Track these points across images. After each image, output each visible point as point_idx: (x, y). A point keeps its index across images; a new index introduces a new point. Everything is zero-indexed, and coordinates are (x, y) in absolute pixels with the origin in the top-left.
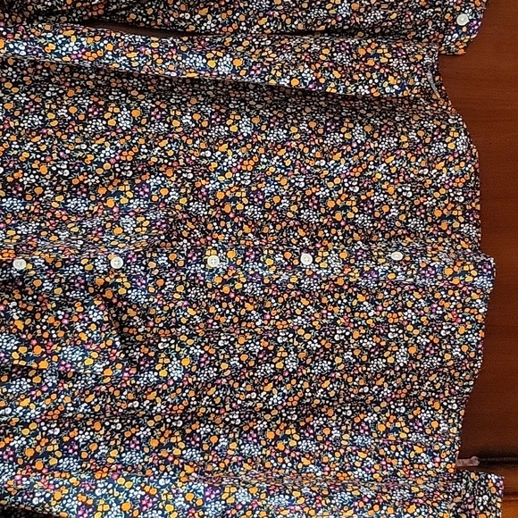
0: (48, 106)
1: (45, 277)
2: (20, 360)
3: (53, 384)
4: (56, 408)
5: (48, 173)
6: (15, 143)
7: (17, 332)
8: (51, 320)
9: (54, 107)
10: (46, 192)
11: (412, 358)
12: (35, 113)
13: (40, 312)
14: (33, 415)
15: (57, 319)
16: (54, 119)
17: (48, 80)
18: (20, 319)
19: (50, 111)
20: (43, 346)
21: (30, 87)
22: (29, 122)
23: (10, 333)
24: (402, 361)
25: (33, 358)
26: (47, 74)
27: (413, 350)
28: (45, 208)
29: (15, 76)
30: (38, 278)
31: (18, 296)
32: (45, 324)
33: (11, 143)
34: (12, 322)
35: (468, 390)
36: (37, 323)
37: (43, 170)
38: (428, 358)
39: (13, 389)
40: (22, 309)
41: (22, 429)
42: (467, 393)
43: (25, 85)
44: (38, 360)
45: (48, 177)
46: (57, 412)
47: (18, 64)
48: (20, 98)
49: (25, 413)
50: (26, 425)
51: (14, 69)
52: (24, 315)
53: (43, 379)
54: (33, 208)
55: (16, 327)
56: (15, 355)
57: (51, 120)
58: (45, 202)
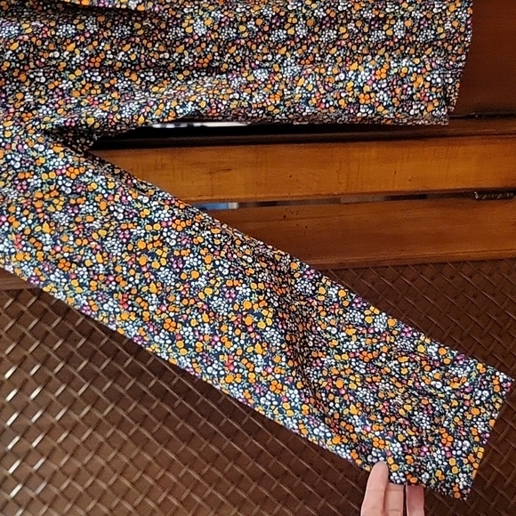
11: (408, 31)
24: (400, 34)
27: (409, 23)
35: (461, 64)
38: (422, 30)
42: (460, 68)
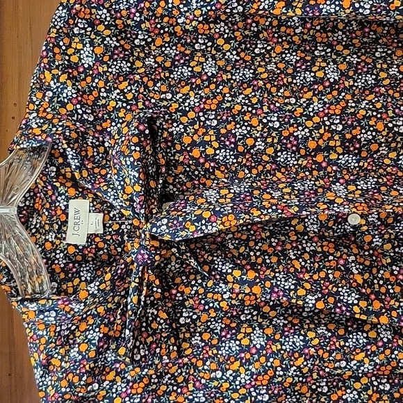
0: (379, 66)
1: (376, 232)
2: (361, 314)
3: (389, 339)
4: (389, 363)
5: (384, 130)
6: (351, 101)
7: (357, 287)
8: (387, 275)
9: (385, 66)
10: (381, 149)
12: (367, 72)
13: (376, 267)
14: (366, 370)
15: (392, 274)
16: (386, 78)
17: (376, 41)
18: (359, 273)
19: (382, 70)
20: (382, 301)
21: (360, 49)
22: (363, 81)
23: (351, 287)
25: (373, 312)
26: (374, 36)
28: (378, 165)
29: (345, 39)
30: (369, 234)
31: (355, 251)
32: (382, 278)
33: (347, 102)
34: (352, 276)
36: (375, 278)
37: (380, 126)
39: (350, 343)
40: (360, 264)
41: (354, 382)
43: (355, 47)
44: (378, 315)
45: (384, 133)
46: (389, 368)
47: (347, 28)
48: (352, 59)
49: (359, 367)
50: (358, 379)
51: (344, 33)
52: (363, 269)
53: (378, 334)
54: (366, 164)
55: (355, 281)
56: (356, 309)
57: (383, 79)
58: (378, 159)
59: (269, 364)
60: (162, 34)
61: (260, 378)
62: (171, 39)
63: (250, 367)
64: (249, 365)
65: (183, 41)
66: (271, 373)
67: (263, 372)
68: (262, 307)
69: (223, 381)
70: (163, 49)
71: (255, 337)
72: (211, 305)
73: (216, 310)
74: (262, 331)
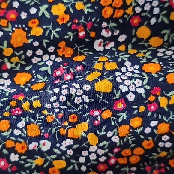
59: (148, 130)
60: (25, 22)
61: (127, 152)
62: (45, 30)
63: (110, 134)
64: (107, 131)
65: (71, 34)
66: (149, 145)
67: (133, 142)
68: (137, 28)
69: (54, 156)
70: (30, 53)
71: (124, 77)
72: (33, 11)
73: (43, 21)
74: (137, 67)
